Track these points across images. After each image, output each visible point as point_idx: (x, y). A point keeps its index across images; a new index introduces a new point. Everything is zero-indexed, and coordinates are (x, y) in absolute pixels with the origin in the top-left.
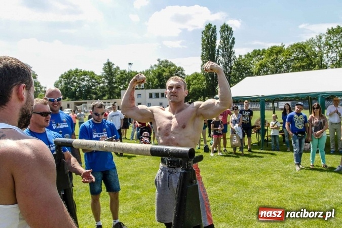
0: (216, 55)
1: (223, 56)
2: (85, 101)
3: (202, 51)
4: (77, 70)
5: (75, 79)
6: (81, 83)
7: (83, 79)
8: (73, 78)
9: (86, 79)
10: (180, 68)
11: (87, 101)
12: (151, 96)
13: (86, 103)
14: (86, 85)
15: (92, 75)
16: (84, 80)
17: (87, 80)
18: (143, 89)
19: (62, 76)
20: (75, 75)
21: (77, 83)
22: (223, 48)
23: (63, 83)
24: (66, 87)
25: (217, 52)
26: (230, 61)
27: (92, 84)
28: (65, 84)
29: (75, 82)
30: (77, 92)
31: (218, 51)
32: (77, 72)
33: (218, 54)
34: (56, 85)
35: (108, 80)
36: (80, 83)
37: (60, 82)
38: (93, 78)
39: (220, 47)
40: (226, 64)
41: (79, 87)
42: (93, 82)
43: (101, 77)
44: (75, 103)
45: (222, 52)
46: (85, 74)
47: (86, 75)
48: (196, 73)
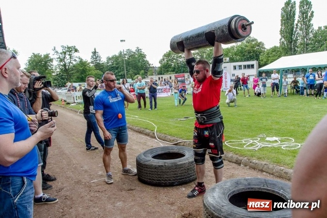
0: (294, 29)
1: (301, 29)
3: (281, 27)
5: (174, 57)
6: (179, 59)
10: (261, 42)
12: (235, 68)
18: (228, 62)
19: (165, 55)
22: (301, 21)
23: (165, 60)
25: (295, 27)
26: (307, 34)
28: (167, 61)
29: (174, 59)
31: (297, 25)
33: (297, 28)
35: (200, 56)
37: (164, 60)
39: (298, 21)
40: (304, 36)
45: (300, 26)
48: (275, 46)
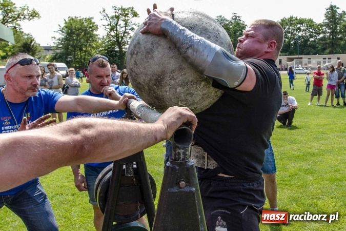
2: (300, 56)
4: (291, 17)
7: (299, 28)
8: (287, 27)
9: (302, 28)
11: (303, 56)
13: (301, 58)
14: (303, 37)
15: (310, 24)
16: (300, 30)
17: (304, 30)
20: (289, 24)
21: (292, 33)
27: (310, 35)
30: (292, 45)
32: (291, 20)
36: (295, 34)
38: (311, 26)
41: (294, 39)
42: (311, 32)
43: (321, 25)
44: (287, 58)
46: (301, 22)
47: (302, 24)
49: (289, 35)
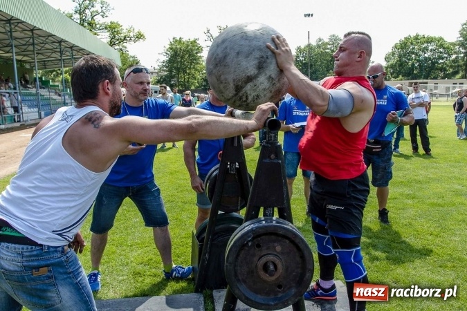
2: (425, 81)
4: (418, 35)
7: (426, 48)
8: (412, 47)
11: (428, 81)
13: (427, 83)
14: (429, 58)
15: (440, 42)
16: (427, 50)
17: (432, 50)
20: (414, 43)
21: (416, 54)
24: (400, 61)
27: (438, 56)
30: (416, 68)
32: (417, 39)
34: (387, 59)
36: (420, 55)
38: (441, 46)
41: (418, 61)
42: (441, 53)
43: (454, 44)
44: (410, 83)
46: (430, 40)
47: (430, 42)
49: (413, 56)
